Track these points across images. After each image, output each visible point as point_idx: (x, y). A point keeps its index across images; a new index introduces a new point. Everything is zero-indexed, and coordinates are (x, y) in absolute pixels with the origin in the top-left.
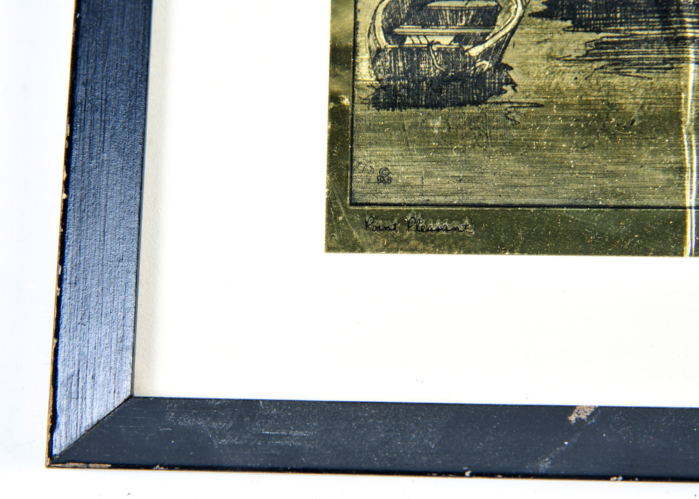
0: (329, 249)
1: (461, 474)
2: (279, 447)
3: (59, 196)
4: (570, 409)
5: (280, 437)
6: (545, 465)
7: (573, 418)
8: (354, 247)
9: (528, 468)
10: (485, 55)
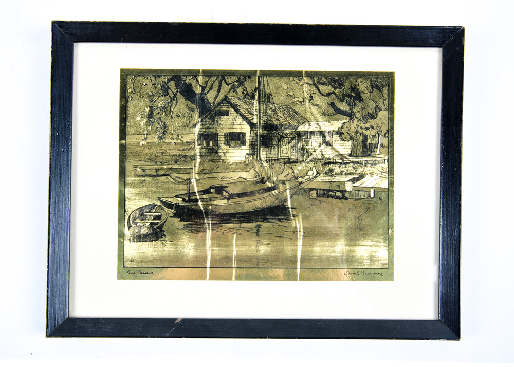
0: (118, 279)
1: (147, 337)
2: (104, 331)
3: (47, 270)
4: (175, 319)
5: (104, 328)
6: (167, 334)
7: (176, 322)
8: (124, 278)
9: (163, 335)
10: (157, 228)
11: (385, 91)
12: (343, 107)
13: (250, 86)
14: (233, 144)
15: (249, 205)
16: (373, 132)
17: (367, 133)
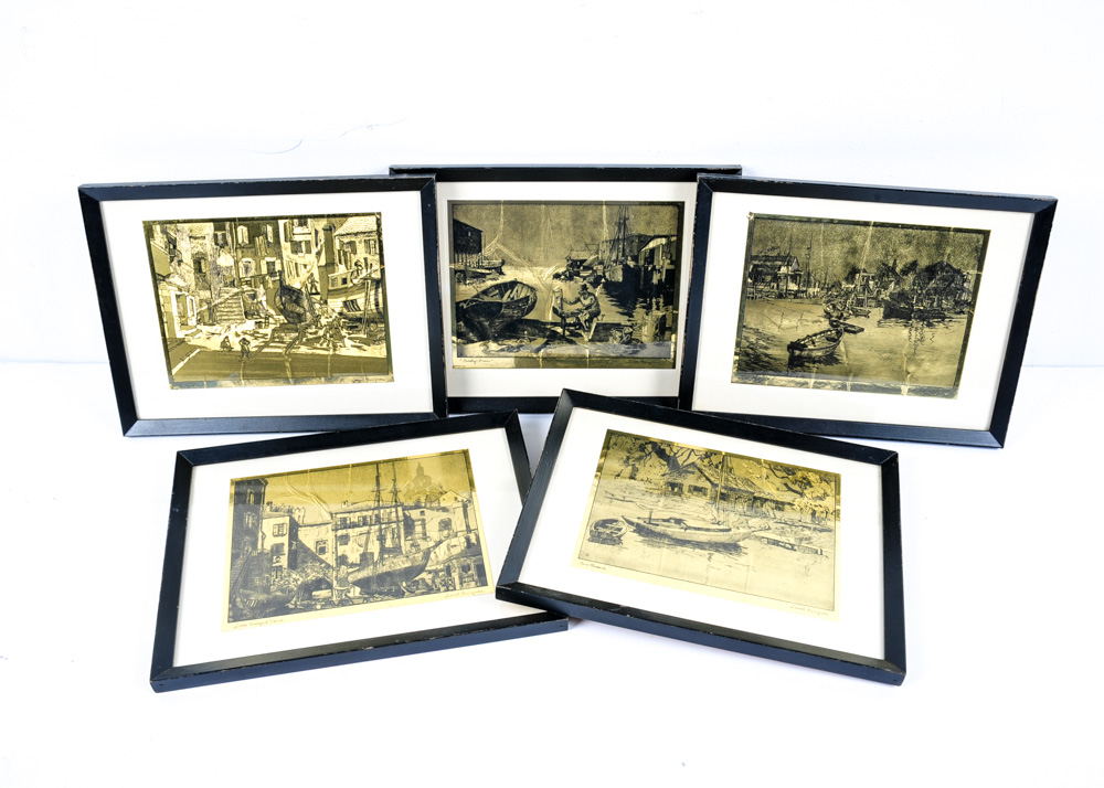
11: (833, 484)
12: (796, 488)
13: (715, 460)
14: (695, 493)
15: (702, 537)
16: (821, 509)
17: (816, 509)
